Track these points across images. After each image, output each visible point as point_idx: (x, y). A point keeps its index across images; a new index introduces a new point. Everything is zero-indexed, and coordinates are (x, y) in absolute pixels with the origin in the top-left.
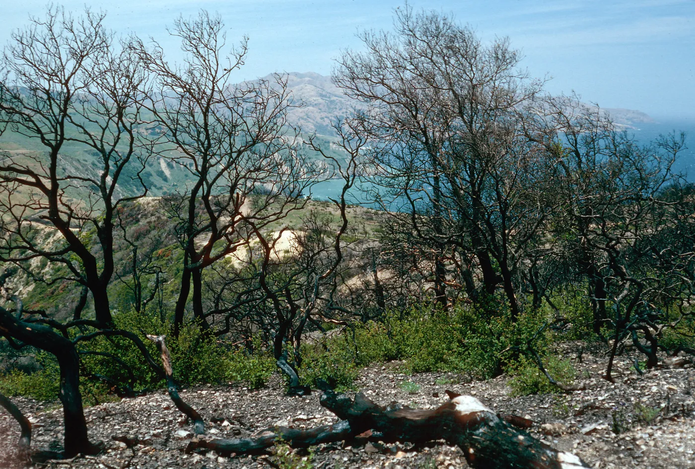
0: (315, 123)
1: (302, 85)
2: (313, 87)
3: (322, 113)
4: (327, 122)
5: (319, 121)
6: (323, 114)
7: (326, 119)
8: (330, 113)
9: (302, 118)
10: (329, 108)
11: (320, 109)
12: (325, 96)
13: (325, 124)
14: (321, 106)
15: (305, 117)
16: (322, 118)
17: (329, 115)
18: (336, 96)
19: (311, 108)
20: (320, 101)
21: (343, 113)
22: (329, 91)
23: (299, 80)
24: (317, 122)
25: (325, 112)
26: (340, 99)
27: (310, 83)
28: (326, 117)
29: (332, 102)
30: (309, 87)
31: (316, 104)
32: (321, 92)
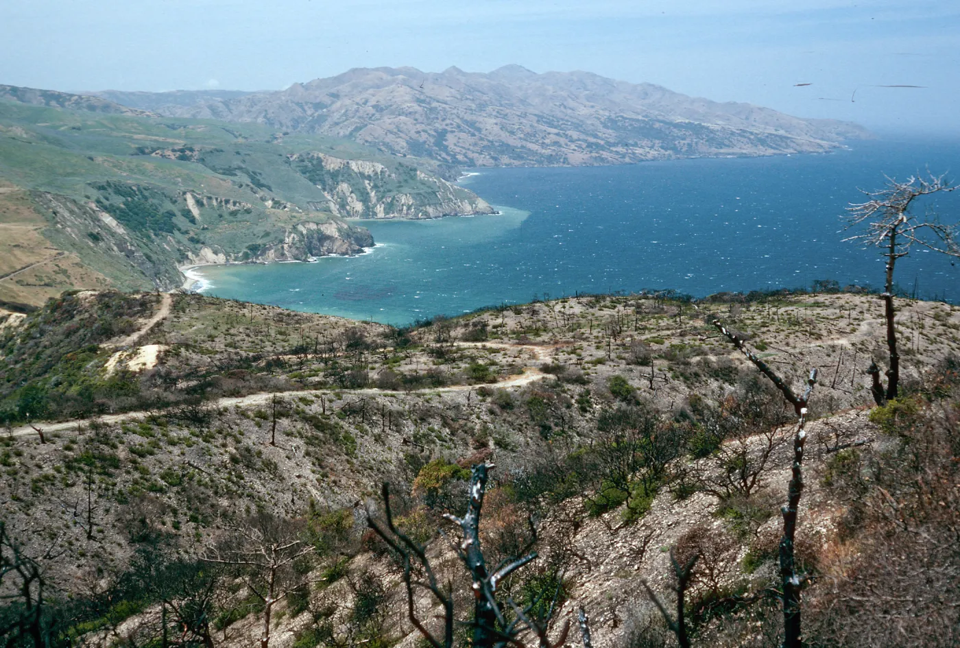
0: (408, 139)
1: (393, 86)
2: (408, 90)
3: (418, 126)
4: (424, 136)
5: (415, 136)
6: (420, 127)
7: (422, 133)
8: (429, 124)
9: (391, 133)
10: (428, 118)
11: (416, 120)
12: (423, 101)
13: (421, 140)
14: (417, 116)
15: (395, 130)
16: (418, 132)
17: (428, 128)
18: (438, 102)
19: (403, 118)
20: (416, 107)
21: (447, 125)
22: (429, 95)
23: (389, 78)
24: (411, 138)
25: (422, 123)
26: (444, 106)
27: (404, 83)
28: (424, 131)
29: (432, 110)
30: (403, 90)
31: (410, 113)
32: (418, 96)
